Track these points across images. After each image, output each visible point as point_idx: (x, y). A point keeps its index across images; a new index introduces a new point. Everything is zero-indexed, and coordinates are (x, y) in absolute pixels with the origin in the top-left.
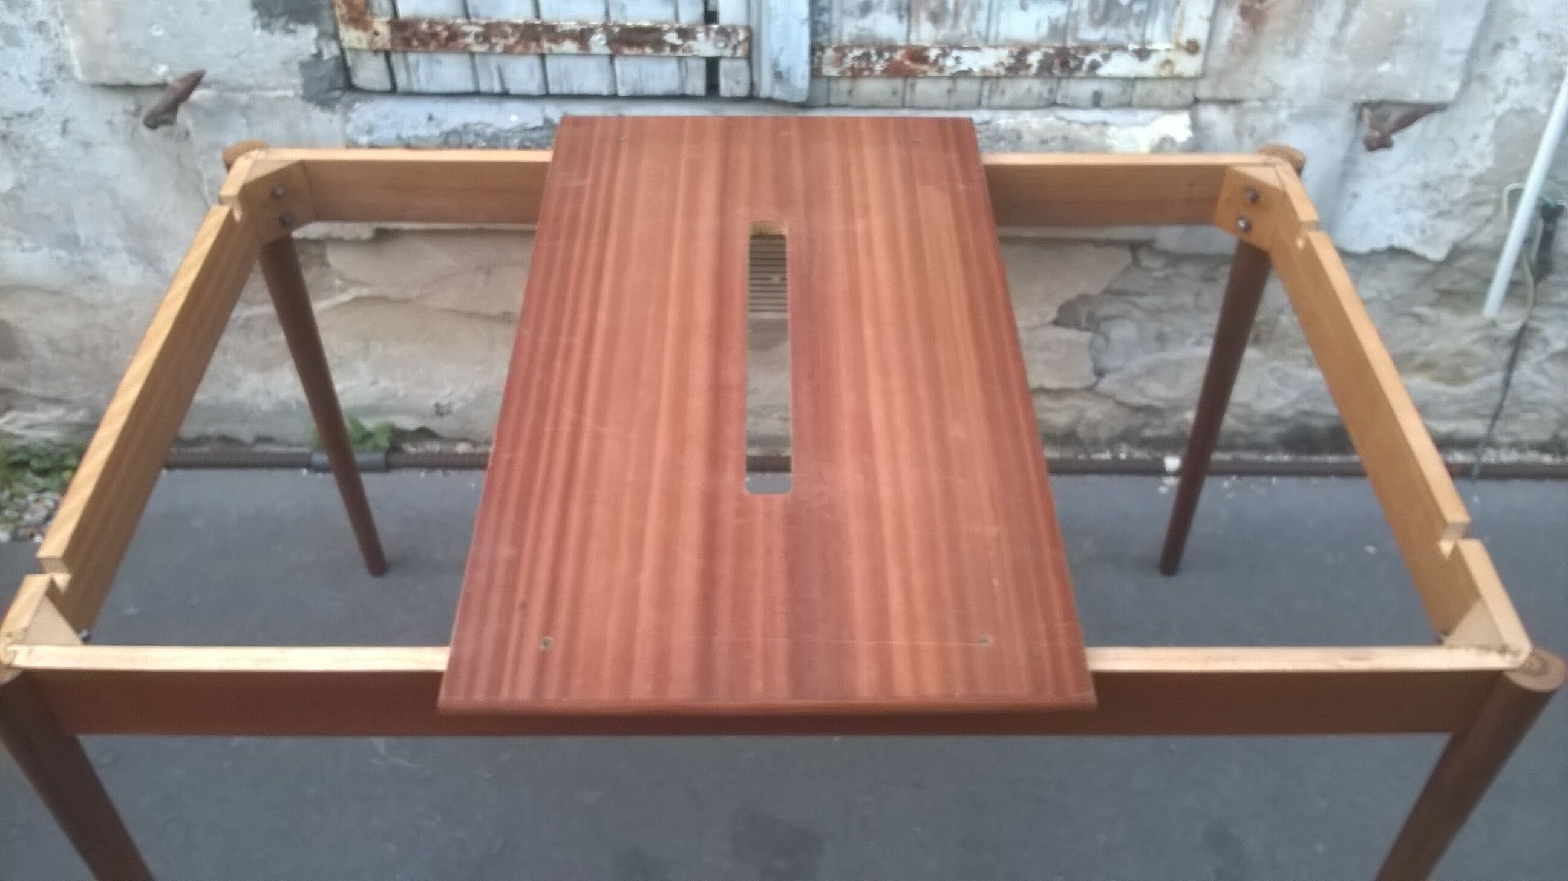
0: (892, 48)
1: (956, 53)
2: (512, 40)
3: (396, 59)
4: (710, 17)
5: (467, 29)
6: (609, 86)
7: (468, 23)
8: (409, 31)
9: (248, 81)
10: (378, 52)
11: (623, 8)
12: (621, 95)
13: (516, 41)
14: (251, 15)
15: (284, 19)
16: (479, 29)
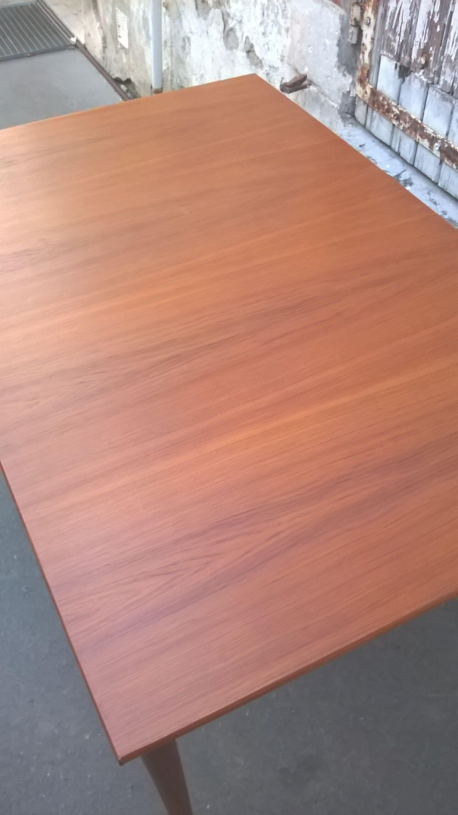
2: (407, 126)
3: (370, 110)
5: (394, 109)
6: (436, 177)
7: (396, 107)
8: (376, 98)
9: (327, 92)
10: (365, 103)
11: (454, 135)
12: (439, 185)
13: (408, 127)
14: (336, 59)
15: (344, 68)
16: (398, 112)
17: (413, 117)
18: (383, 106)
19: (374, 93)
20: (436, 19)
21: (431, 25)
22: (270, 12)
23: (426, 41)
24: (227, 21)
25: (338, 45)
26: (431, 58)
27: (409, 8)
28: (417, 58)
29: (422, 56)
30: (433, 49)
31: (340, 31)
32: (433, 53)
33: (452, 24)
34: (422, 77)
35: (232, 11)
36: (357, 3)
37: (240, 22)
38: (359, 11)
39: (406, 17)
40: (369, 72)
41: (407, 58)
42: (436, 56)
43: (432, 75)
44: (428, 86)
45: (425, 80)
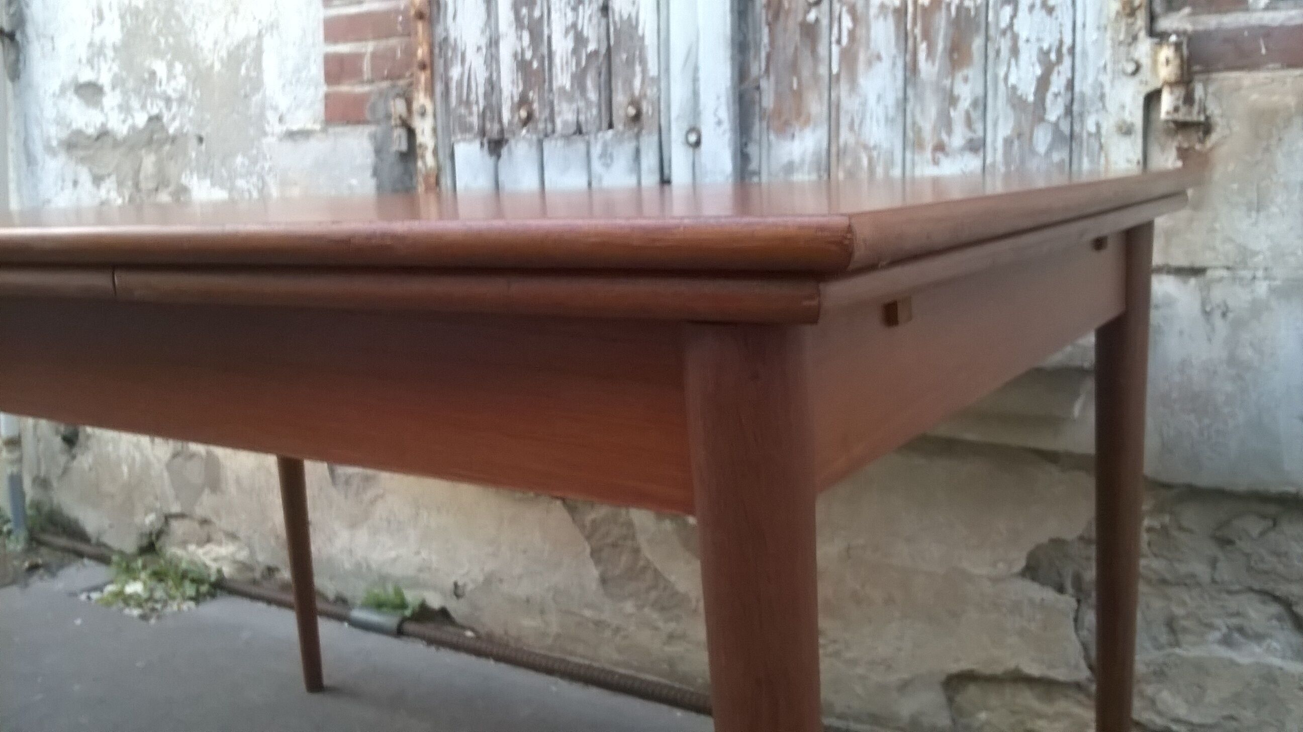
11: (601, 178)
20: (528, 55)
21: (522, 65)
23: (520, 88)
26: (536, 106)
27: (483, 63)
28: (513, 117)
29: (519, 110)
30: (534, 93)
31: (373, 155)
32: (536, 97)
33: (553, 48)
34: (529, 136)
36: (399, 96)
38: (405, 104)
39: (481, 75)
40: (437, 174)
41: (496, 126)
42: (541, 98)
43: (542, 126)
44: (539, 140)
45: (534, 136)
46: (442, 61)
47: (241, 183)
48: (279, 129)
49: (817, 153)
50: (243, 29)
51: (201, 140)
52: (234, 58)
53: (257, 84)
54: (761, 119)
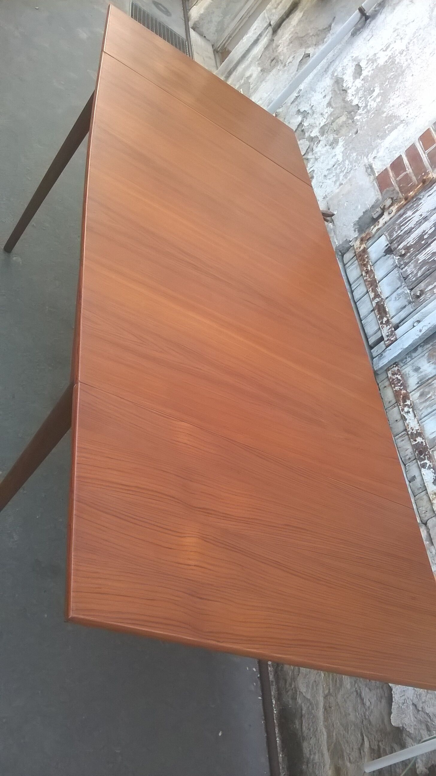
0: (405, 388)
1: (411, 410)
3: (355, 258)
4: (397, 327)
5: (369, 266)
6: (363, 317)
7: (370, 266)
8: (364, 254)
9: (337, 233)
10: (355, 252)
11: (390, 300)
12: (362, 322)
13: (369, 281)
14: (357, 219)
15: (358, 227)
16: (369, 269)
17: (376, 277)
18: (364, 260)
19: (365, 251)
20: (425, 237)
21: (421, 237)
22: (339, 168)
23: (412, 244)
24: (308, 153)
25: (364, 213)
26: (409, 254)
27: (416, 221)
28: (401, 249)
29: (404, 250)
30: (413, 250)
31: (371, 206)
32: (411, 252)
33: (431, 245)
34: (396, 260)
35: (316, 150)
36: (392, 199)
37: (316, 159)
38: (390, 204)
39: (411, 224)
40: (370, 238)
41: (396, 245)
42: (412, 254)
43: (402, 263)
44: (396, 266)
45: (397, 263)
46: (412, 204)
47: (347, 162)
48: (371, 160)
49: (426, 375)
50: (402, 113)
51: (357, 132)
52: (390, 119)
53: (383, 138)
54: (432, 345)
